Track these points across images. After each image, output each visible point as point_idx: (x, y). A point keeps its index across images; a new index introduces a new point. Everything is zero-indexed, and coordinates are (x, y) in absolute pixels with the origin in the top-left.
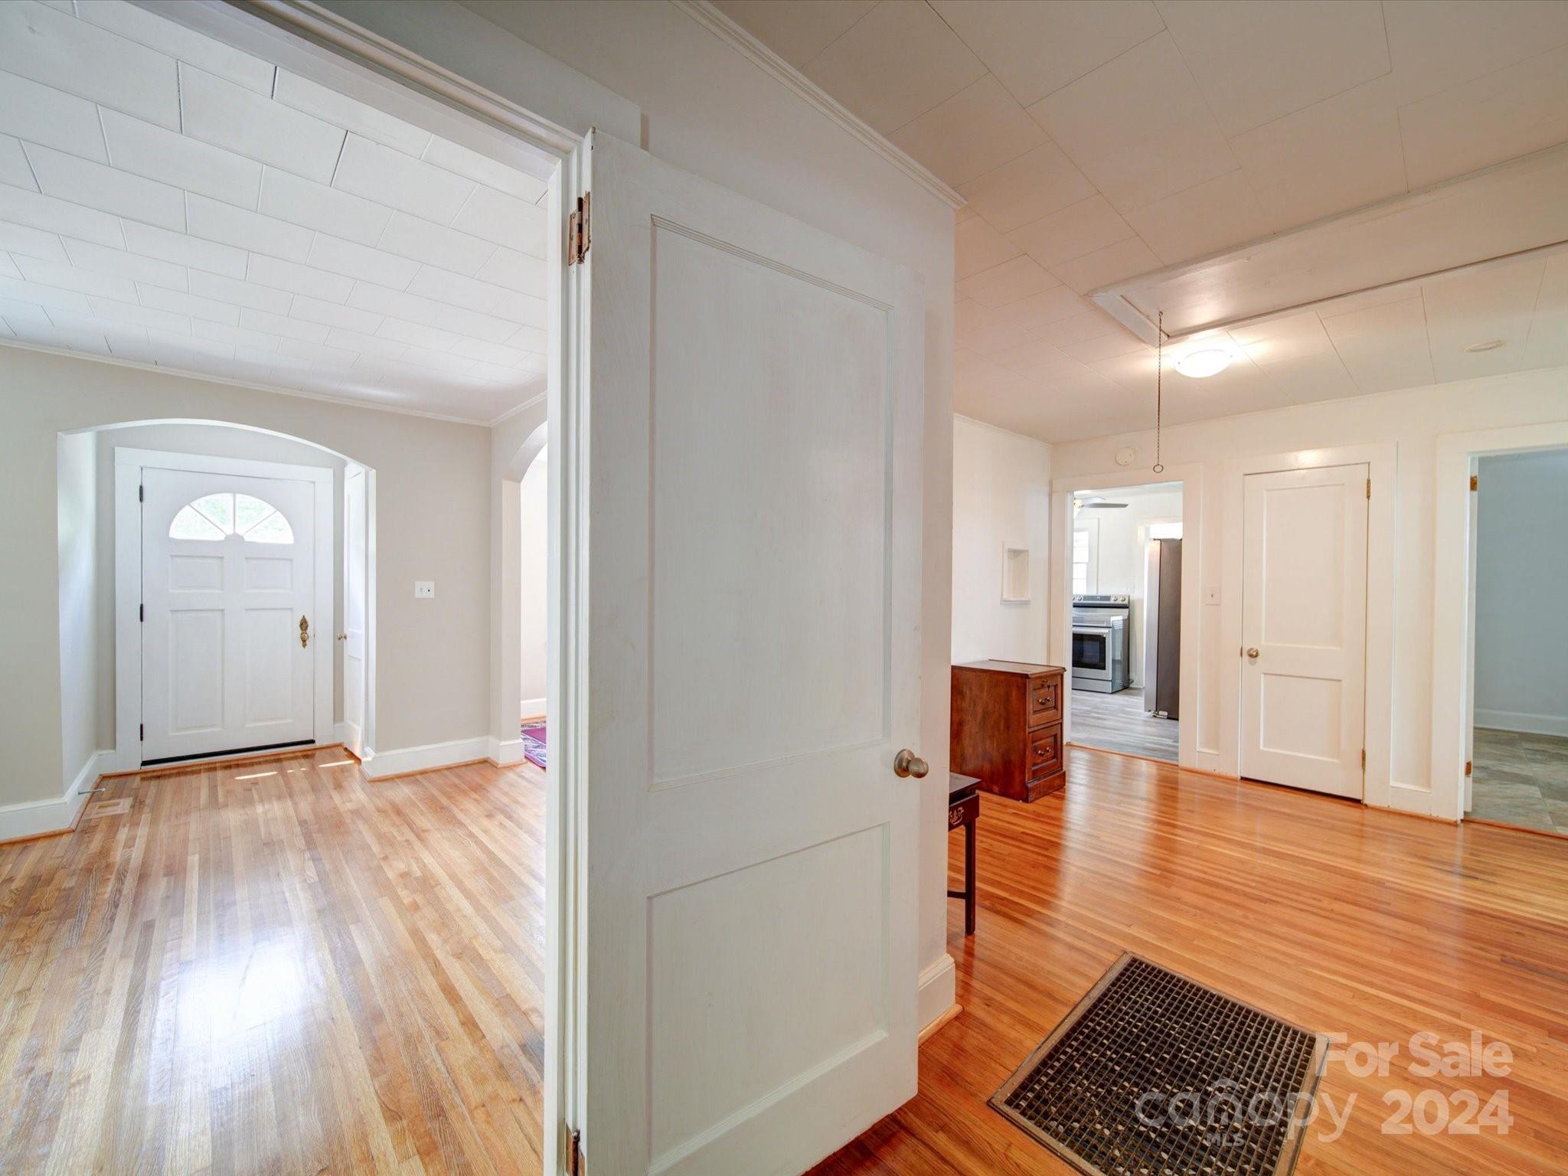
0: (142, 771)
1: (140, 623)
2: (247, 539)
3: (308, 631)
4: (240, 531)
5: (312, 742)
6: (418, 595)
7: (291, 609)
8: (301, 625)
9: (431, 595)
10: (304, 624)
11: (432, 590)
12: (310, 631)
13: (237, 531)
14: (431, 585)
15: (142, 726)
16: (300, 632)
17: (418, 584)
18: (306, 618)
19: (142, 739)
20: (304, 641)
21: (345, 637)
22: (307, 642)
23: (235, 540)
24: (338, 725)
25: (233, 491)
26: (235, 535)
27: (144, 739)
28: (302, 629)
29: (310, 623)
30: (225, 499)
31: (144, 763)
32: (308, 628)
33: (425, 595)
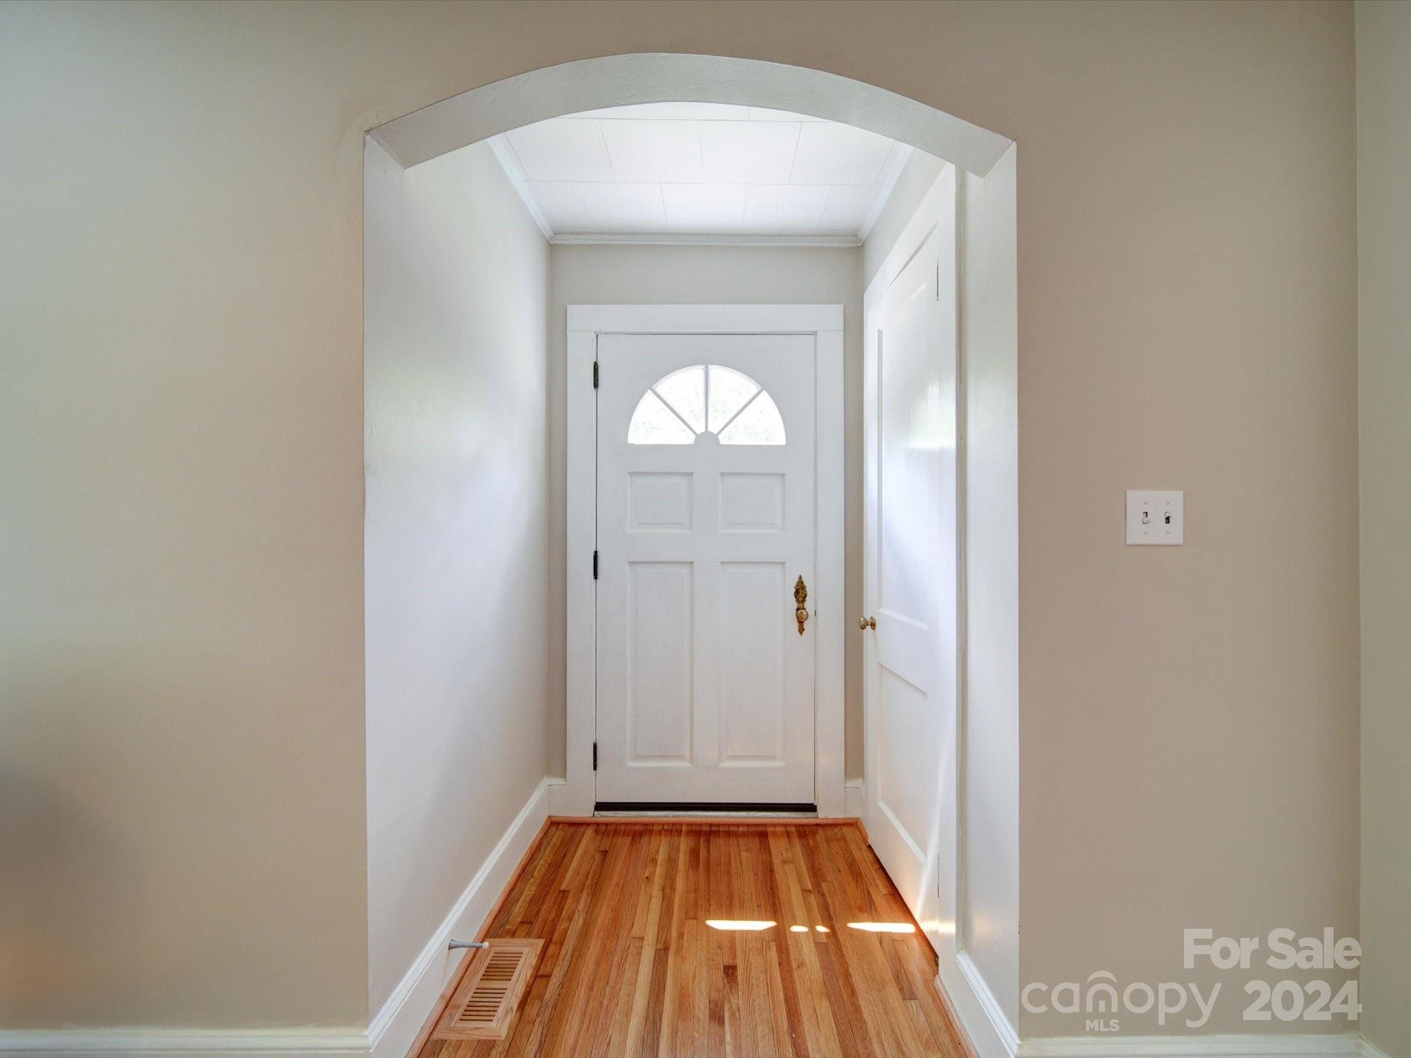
0: (593, 820)
1: (594, 581)
2: (724, 440)
3: (806, 605)
4: (713, 430)
5: (811, 808)
6: (1136, 534)
7: (783, 564)
8: (797, 593)
9: (1174, 534)
10: (800, 592)
11: (1177, 521)
12: (809, 604)
13: (711, 427)
14: (1172, 500)
15: (595, 746)
16: (796, 605)
17: (1137, 500)
18: (804, 580)
19: (595, 768)
20: (801, 623)
21: (873, 625)
22: (805, 626)
23: (707, 441)
24: (852, 783)
25: (706, 361)
26: (707, 433)
27: (598, 767)
28: (798, 601)
29: (809, 590)
30: (695, 373)
31: (600, 806)
32: (807, 598)
33: (1159, 534)
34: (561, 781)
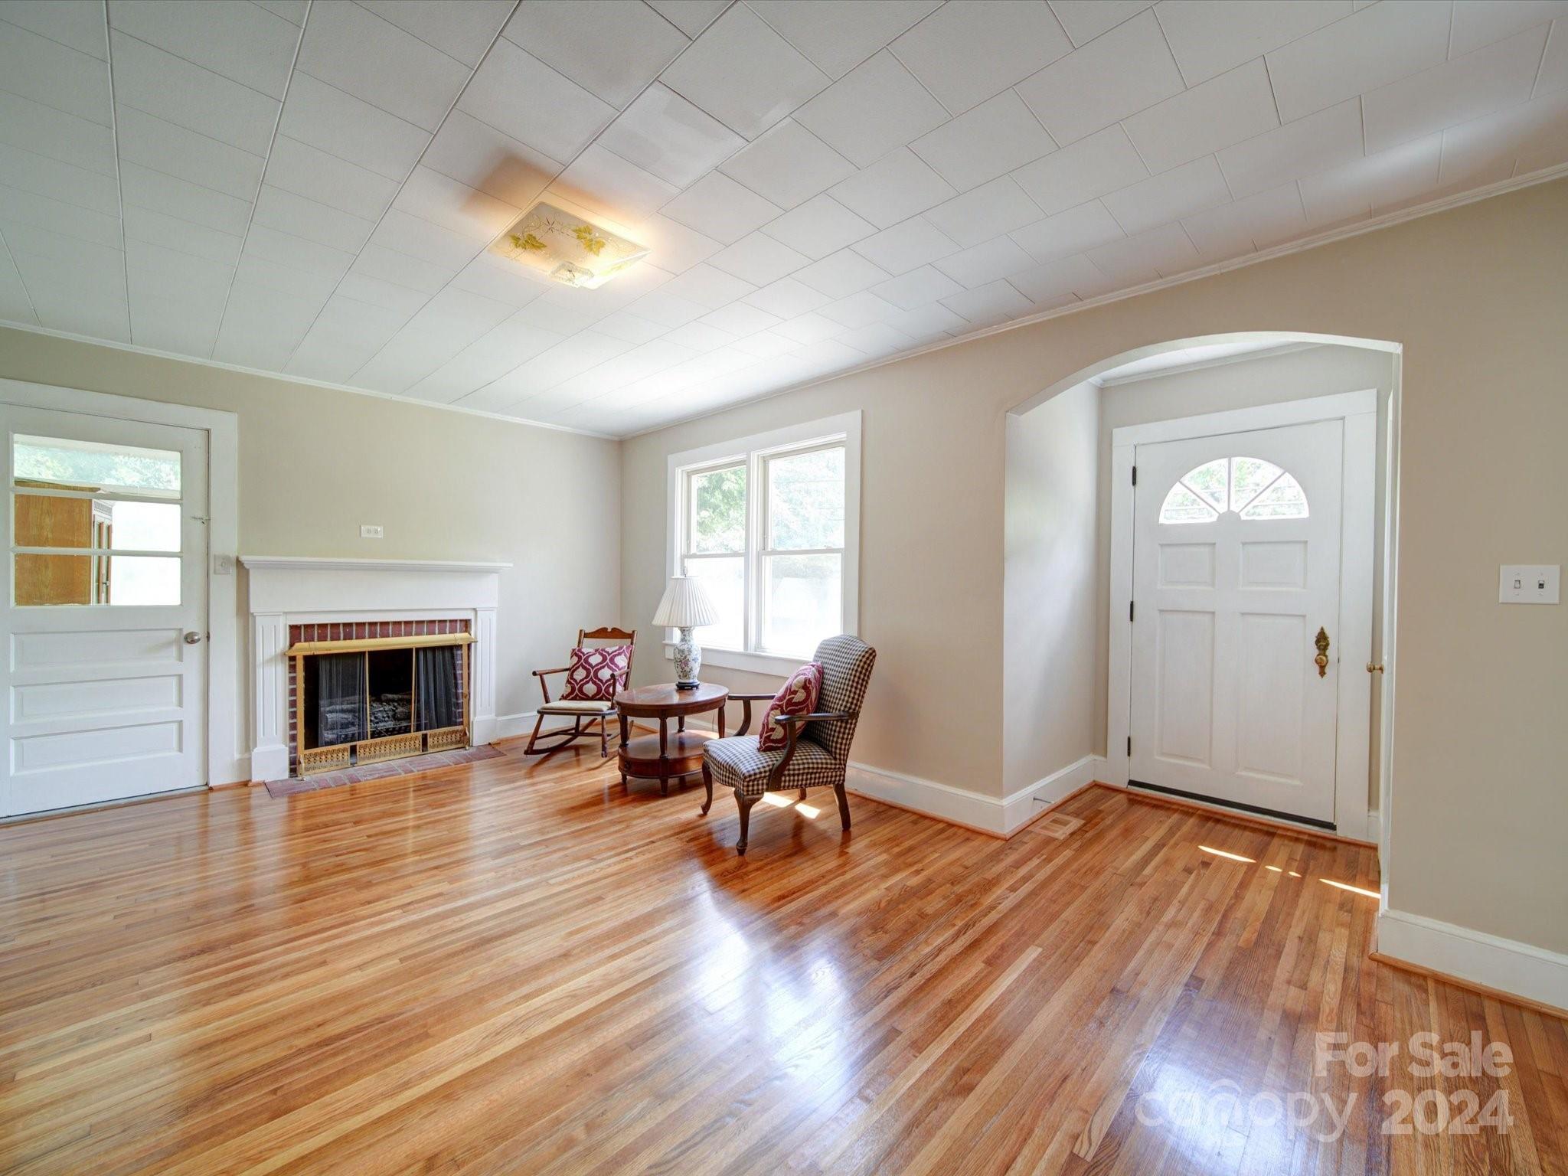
0: (1127, 791)
1: (1130, 622)
2: (1246, 517)
3: (1328, 652)
4: (1234, 508)
5: (1330, 826)
7: (1303, 616)
8: (1317, 642)
9: (1548, 596)
10: (1322, 641)
11: (1551, 586)
12: (1331, 652)
13: (1232, 508)
15: (1129, 739)
16: (1317, 652)
17: (1510, 571)
18: (1327, 632)
19: (1129, 755)
20: (1321, 666)
21: (1382, 669)
22: (1326, 669)
23: (1229, 519)
24: (1372, 813)
25: (1229, 454)
26: (1230, 512)
27: (1131, 755)
28: (1319, 648)
29: (1332, 640)
30: (1219, 465)
31: (1132, 783)
32: (1330, 647)
33: (1531, 596)
34: (1103, 759)
